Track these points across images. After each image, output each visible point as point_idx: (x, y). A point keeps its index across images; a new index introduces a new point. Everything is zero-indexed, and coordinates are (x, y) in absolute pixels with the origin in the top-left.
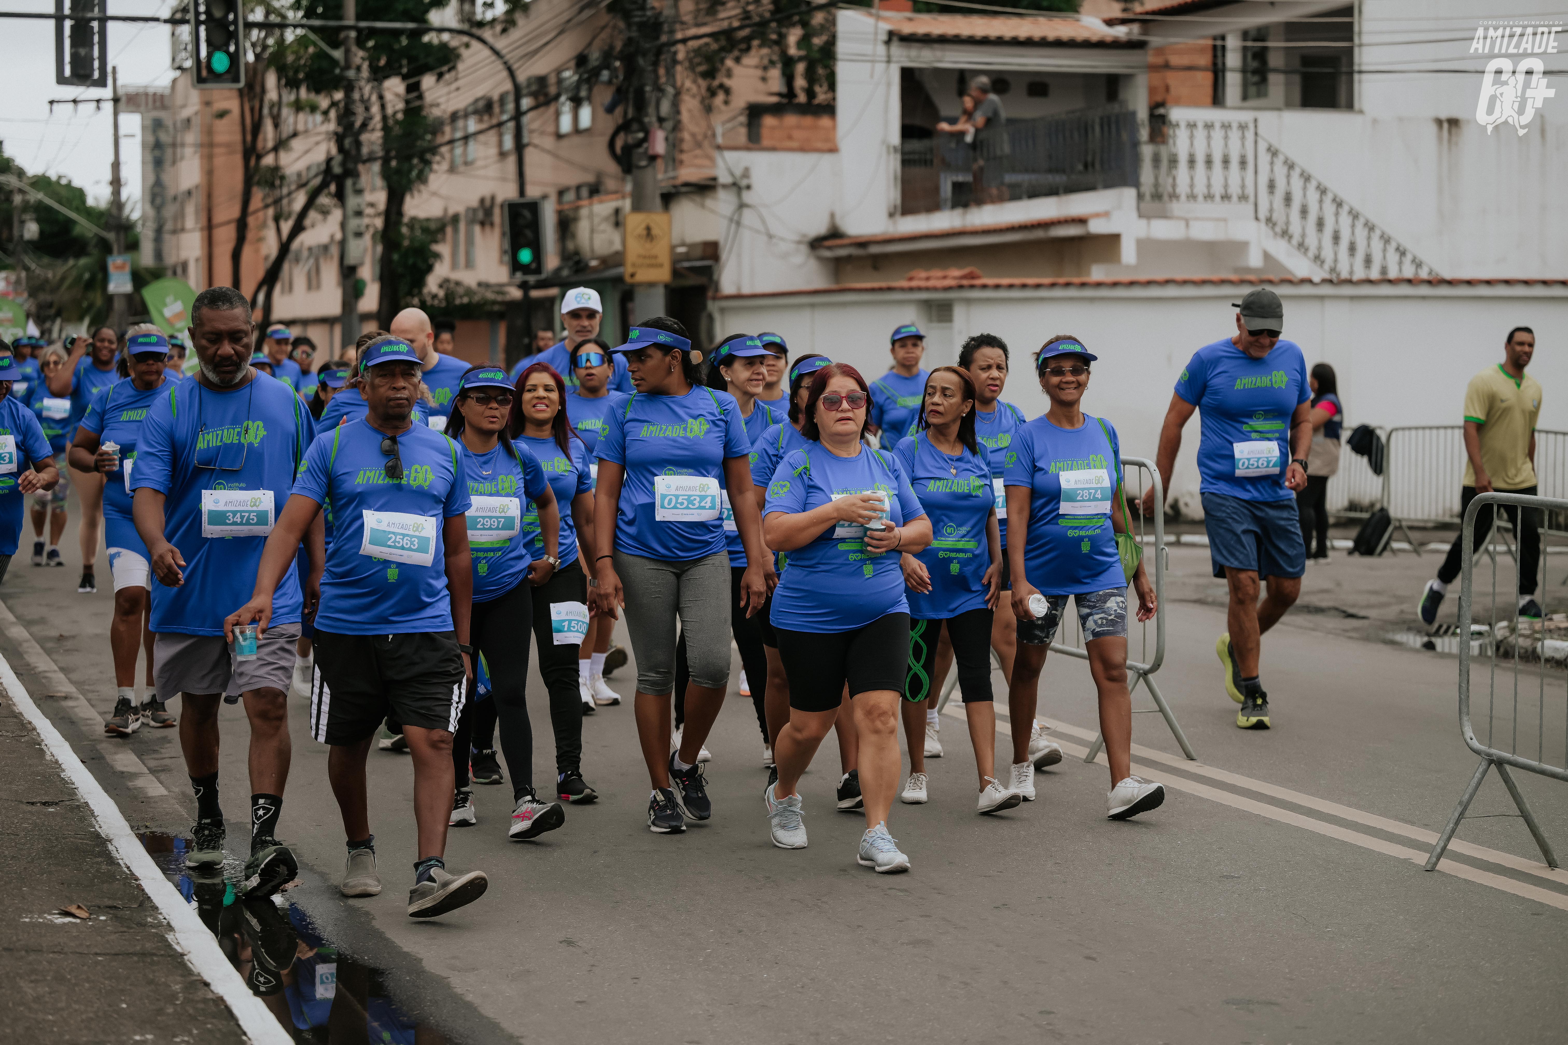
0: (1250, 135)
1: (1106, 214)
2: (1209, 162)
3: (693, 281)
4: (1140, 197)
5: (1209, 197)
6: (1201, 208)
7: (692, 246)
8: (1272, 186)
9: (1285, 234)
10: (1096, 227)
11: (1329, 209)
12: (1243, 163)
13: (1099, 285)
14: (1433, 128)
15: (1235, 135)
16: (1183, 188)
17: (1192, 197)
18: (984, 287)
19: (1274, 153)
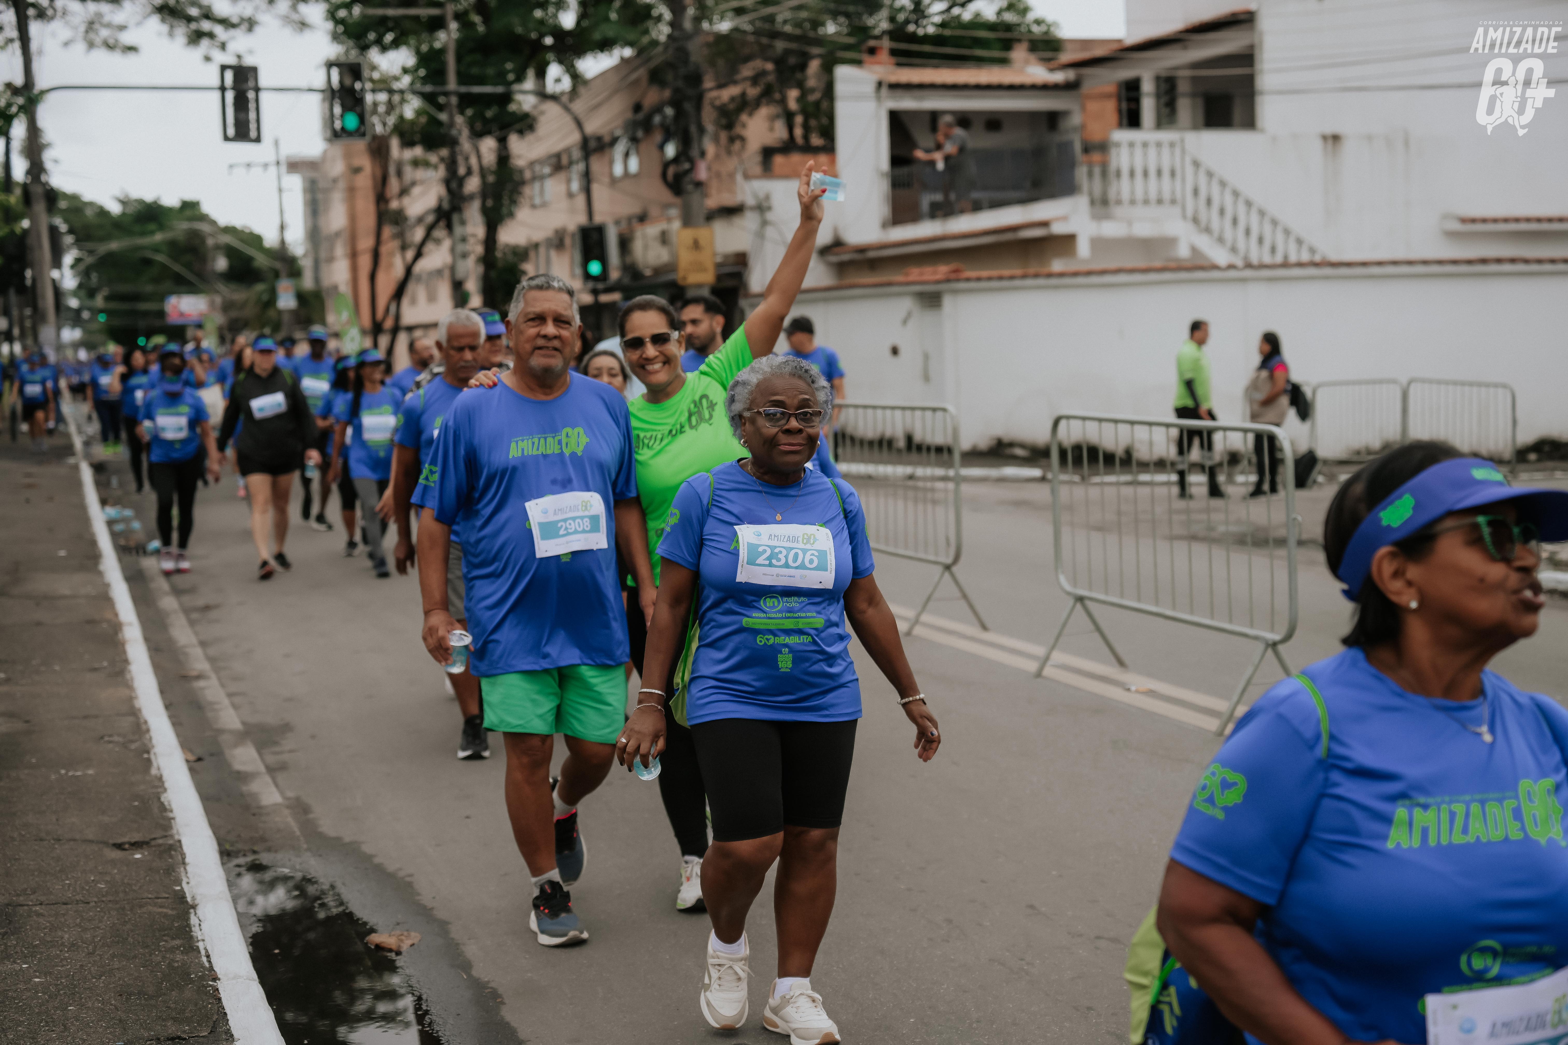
0: (1178, 151)
1: (1064, 219)
2: (1146, 174)
3: (730, 283)
4: (1092, 203)
5: (1146, 202)
6: (1139, 211)
7: (726, 257)
8: (1196, 192)
9: (1208, 230)
10: (1058, 229)
11: (1242, 209)
12: (1173, 174)
13: (1061, 275)
14: (1318, 144)
15: (1166, 151)
16: (1125, 195)
17: (1133, 202)
18: (968, 280)
19: (1196, 164)
